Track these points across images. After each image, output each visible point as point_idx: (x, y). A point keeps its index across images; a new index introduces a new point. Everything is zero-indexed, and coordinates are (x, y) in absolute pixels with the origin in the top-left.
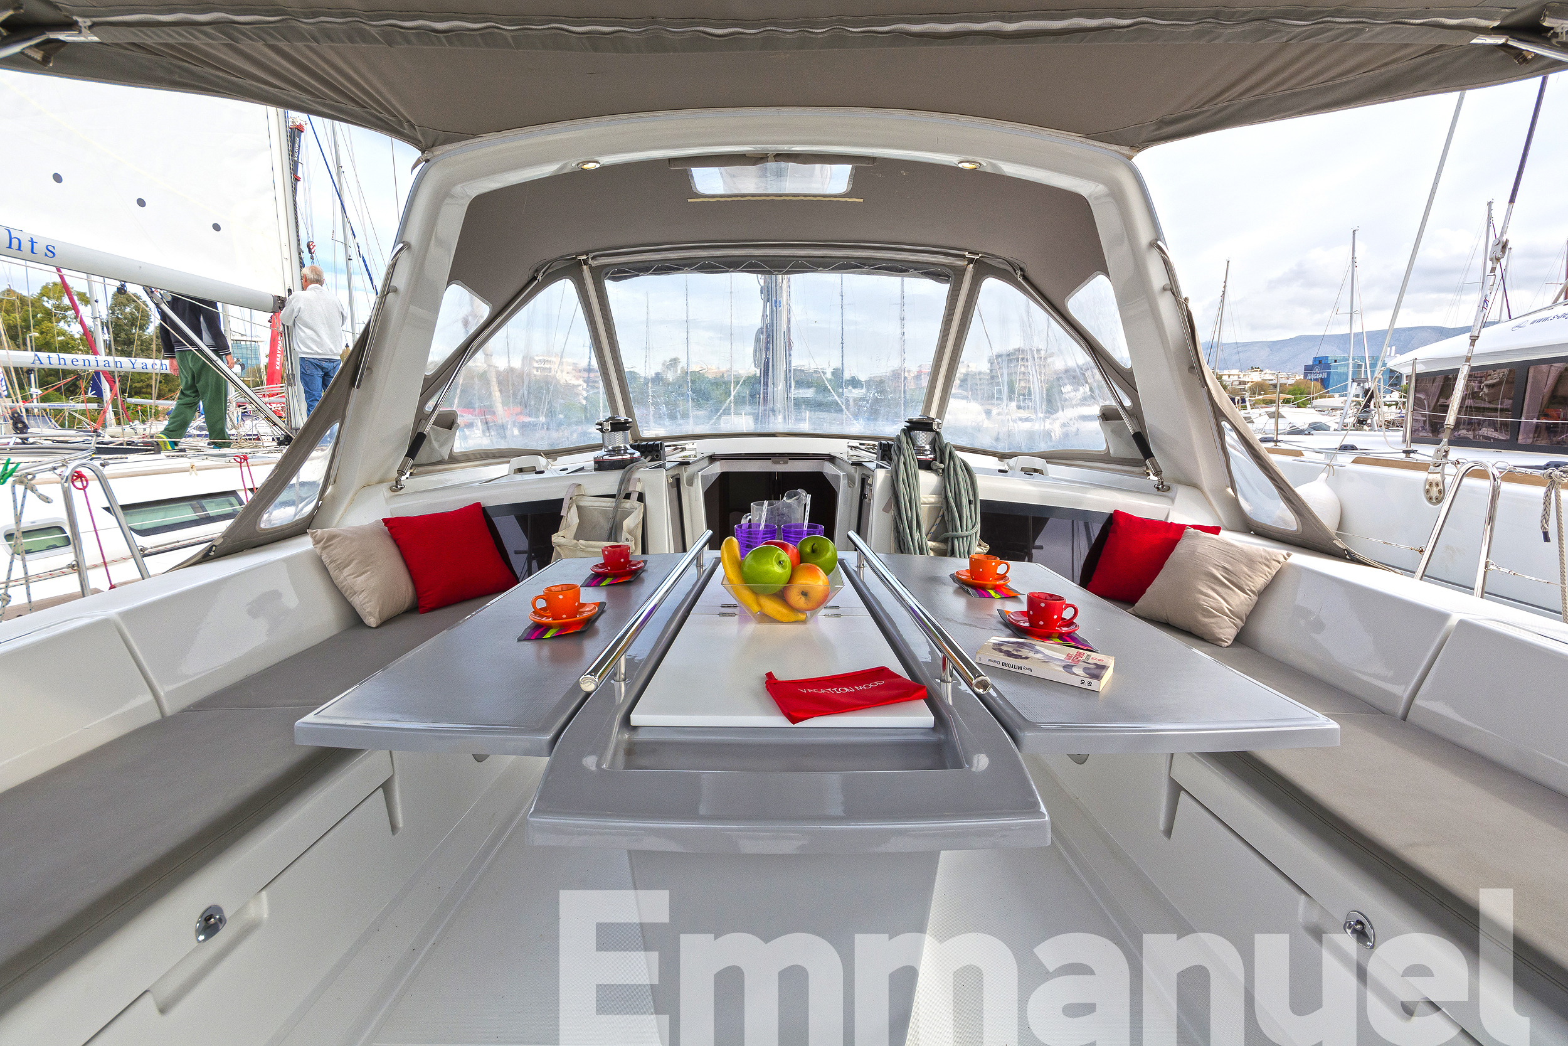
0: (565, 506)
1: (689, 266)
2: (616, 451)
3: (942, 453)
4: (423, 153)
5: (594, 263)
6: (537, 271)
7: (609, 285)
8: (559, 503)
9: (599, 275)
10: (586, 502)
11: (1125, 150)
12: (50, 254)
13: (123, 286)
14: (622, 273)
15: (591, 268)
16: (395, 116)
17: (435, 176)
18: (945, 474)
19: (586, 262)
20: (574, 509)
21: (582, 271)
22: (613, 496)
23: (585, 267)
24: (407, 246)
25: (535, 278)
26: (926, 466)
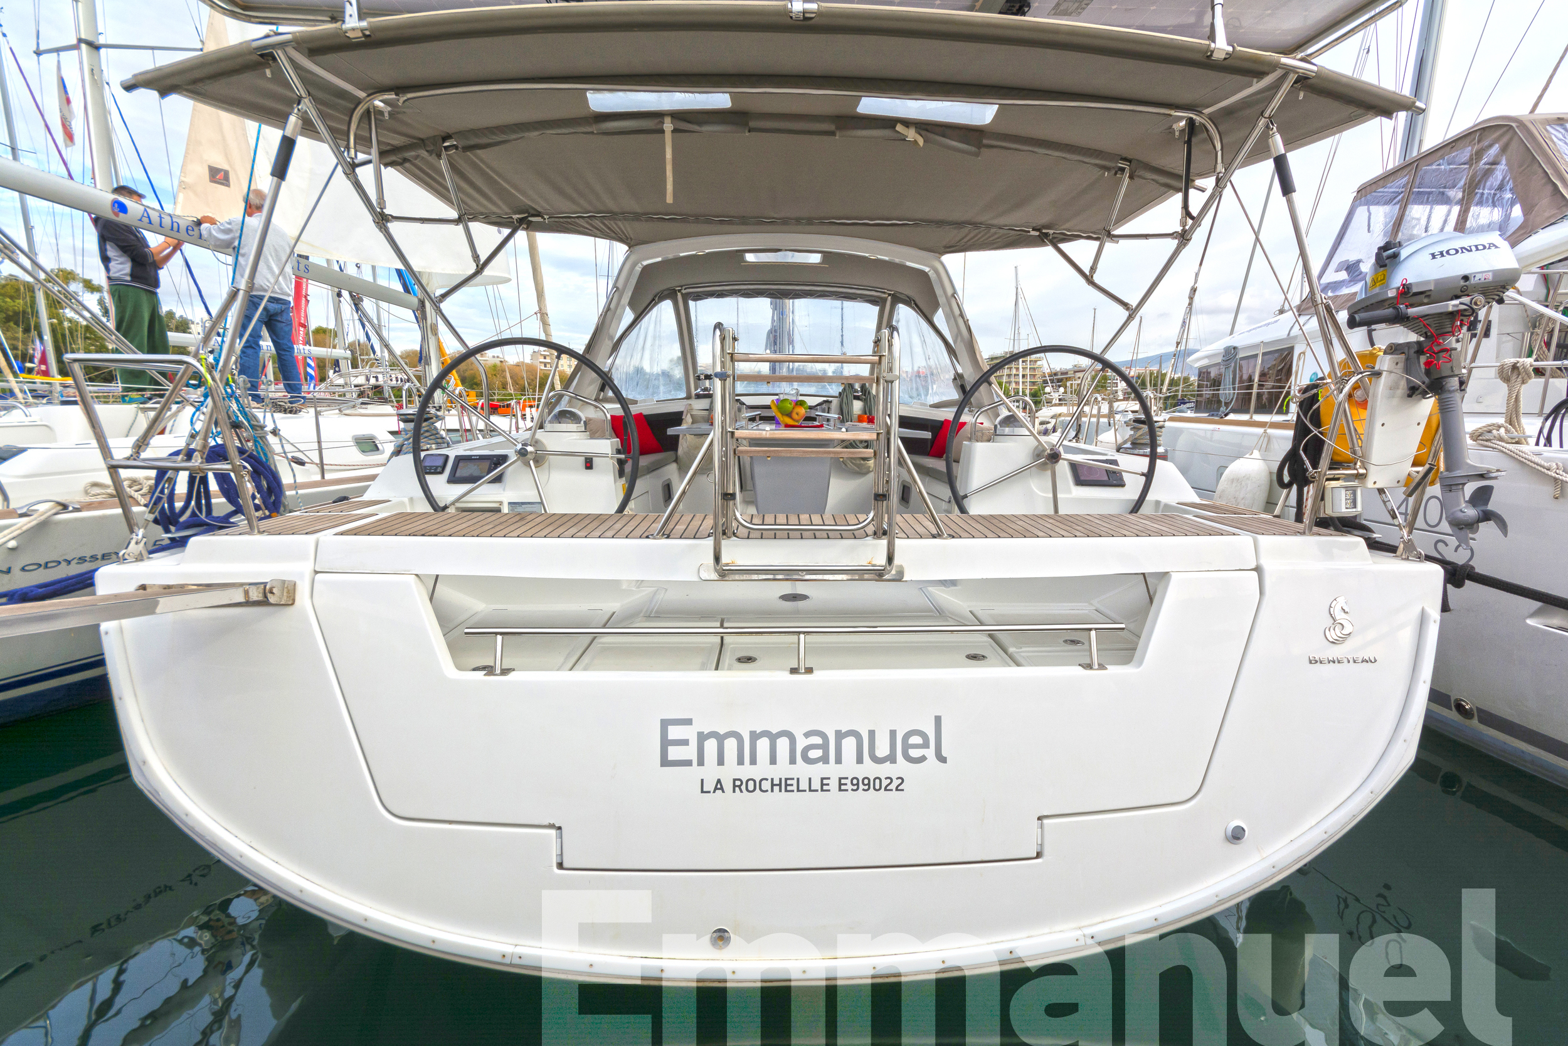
0: (684, 414)
1: (736, 293)
2: (706, 389)
3: (865, 391)
4: (630, 248)
5: (684, 291)
6: (655, 296)
7: (691, 303)
8: (681, 413)
9: (686, 298)
10: (694, 413)
11: (937, 255)
12: (306, 271)
13: (340, 292)
14: (698, 297)
15: (682, 294)
16: (626, 236)
17: (633, 258)
18: (865, 401)
19: (679, 291)
20: (689, 415)
21: (677, 295)
22: (707, 410)
23: (679, 294)
24: (618, 288)
25: (653, 300)
26: (857, 398)
